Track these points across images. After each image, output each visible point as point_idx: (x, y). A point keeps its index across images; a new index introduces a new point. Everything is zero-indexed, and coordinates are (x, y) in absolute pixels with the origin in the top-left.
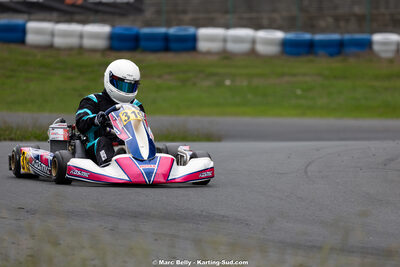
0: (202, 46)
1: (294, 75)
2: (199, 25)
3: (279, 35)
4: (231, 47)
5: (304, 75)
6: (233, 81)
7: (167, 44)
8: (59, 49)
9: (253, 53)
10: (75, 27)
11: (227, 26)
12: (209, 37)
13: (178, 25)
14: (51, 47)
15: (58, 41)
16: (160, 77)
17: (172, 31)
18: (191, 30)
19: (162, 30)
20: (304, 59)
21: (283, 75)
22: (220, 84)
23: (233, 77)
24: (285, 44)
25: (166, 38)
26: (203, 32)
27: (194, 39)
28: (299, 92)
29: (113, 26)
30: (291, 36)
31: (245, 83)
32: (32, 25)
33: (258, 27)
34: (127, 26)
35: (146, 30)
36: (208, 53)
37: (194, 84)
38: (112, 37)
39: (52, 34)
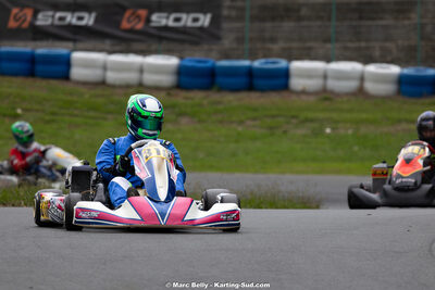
0: (296, 83)
2: (291, 58)
3: (395, 70)
4: (332, 84)
6: (333, 129)
7: (251, 81)
8: (113, 86)
9: (361, 92)
10: (134, 59)
11: (328, 60)
12: (305, 71)
13: (265, 56)
14: (103, 83)
15: (111, 77)
16: (241, 123)
17: (257, 64)
18: (283, 63)
19: (246, 63)
21: (399, 121)
22: (318, 133)
23: (334, 123)
24: (402, 81)
25: (250, 72)
26: (296, 65)
27: (285, 74)
29: (181, 58)
30: (409, 71)
31: (350, 132)
32: (77, 56)
33: (367, 60)
34: (199, 58)
35: (224, 63)
36: (304, 92)
37: (285, 132)
38: (181, 72)
39: (105, 68)
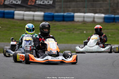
0: (76, 19)
1: (108, 29)
2: (74, 12)
3: (103, 15)
4: (86, 19)
5: (112, 29)
6: (86, 32)
7: (64, 19)
8: (26, 20)
9: (94, 21)
10: (32, 13)
11: (85, 13)
12: (78, 16)
13: (67, 12)
14: (23, 20)
15: (26, 18)
16: (61, 30)
17: (65, 14)
18: (72, 14)
19: (62, 14)
20: (112, 24)
22: (82, 33)
23: (86, 30)
24: (105, 18)
25: (63, 16)
26: (76, 14)
27: (73, 17)
28: (110, 35)
29: (45, 12)
30: (107, 16)
32: (16, 12)
33: (95, 13)
34: (50, 12)
35: (56, 14)
36: (78, 22)
37: (73, 33)
38: (44, 16)
39: (24, 15)
